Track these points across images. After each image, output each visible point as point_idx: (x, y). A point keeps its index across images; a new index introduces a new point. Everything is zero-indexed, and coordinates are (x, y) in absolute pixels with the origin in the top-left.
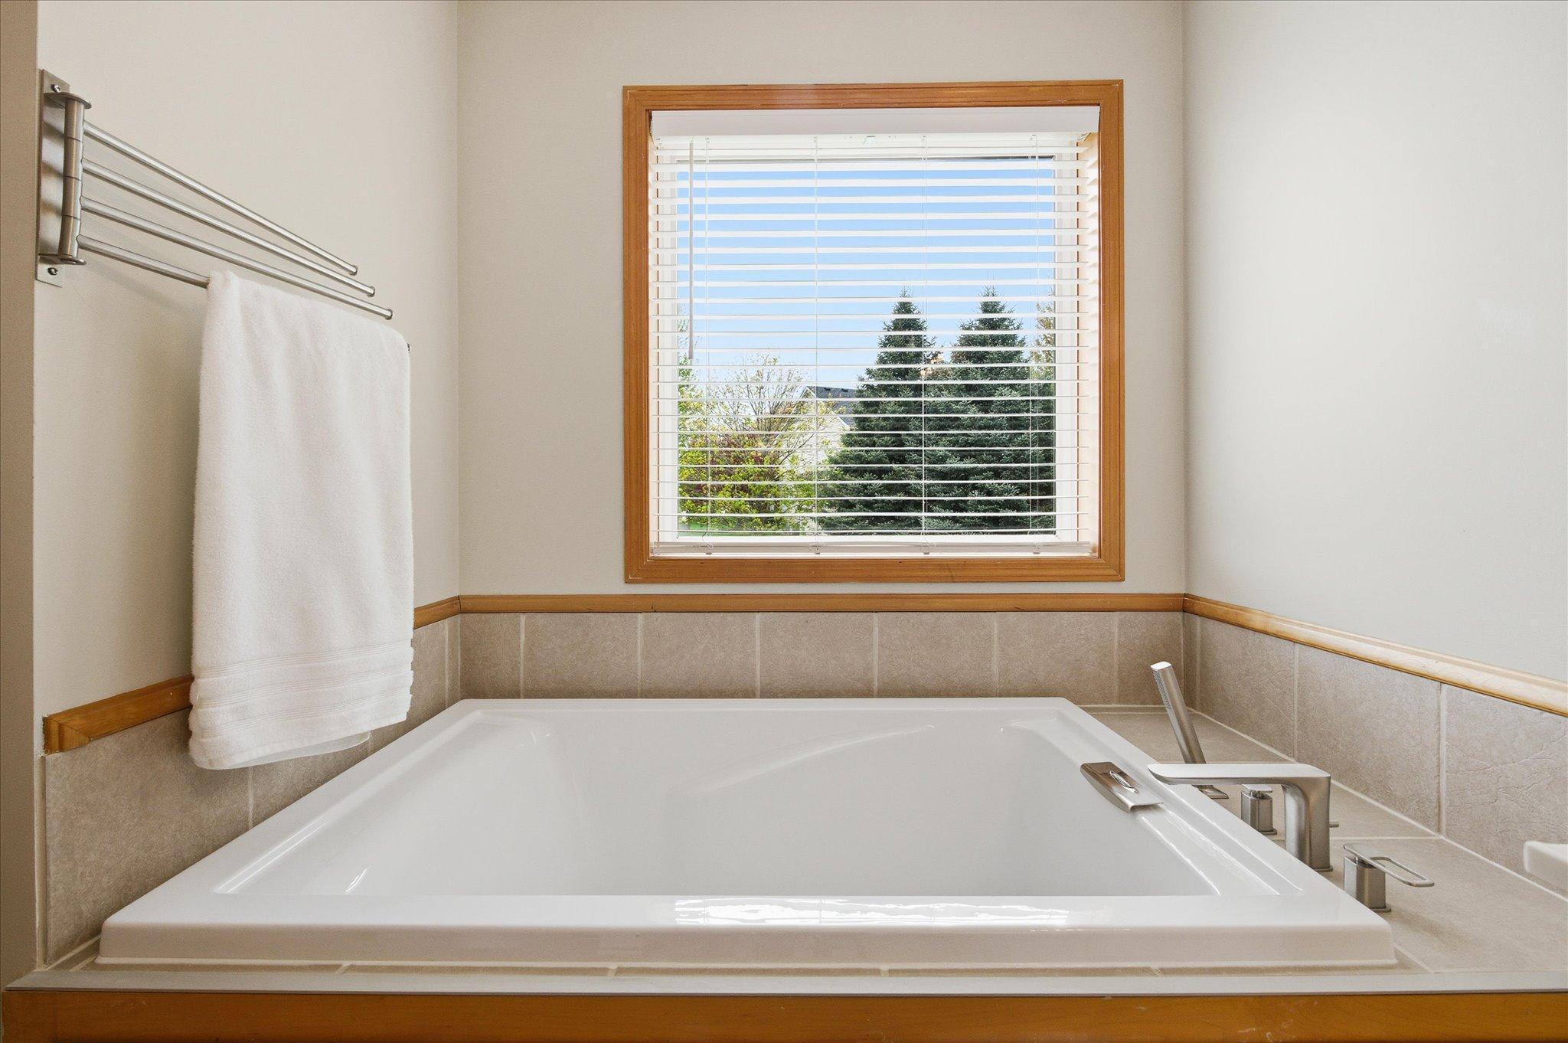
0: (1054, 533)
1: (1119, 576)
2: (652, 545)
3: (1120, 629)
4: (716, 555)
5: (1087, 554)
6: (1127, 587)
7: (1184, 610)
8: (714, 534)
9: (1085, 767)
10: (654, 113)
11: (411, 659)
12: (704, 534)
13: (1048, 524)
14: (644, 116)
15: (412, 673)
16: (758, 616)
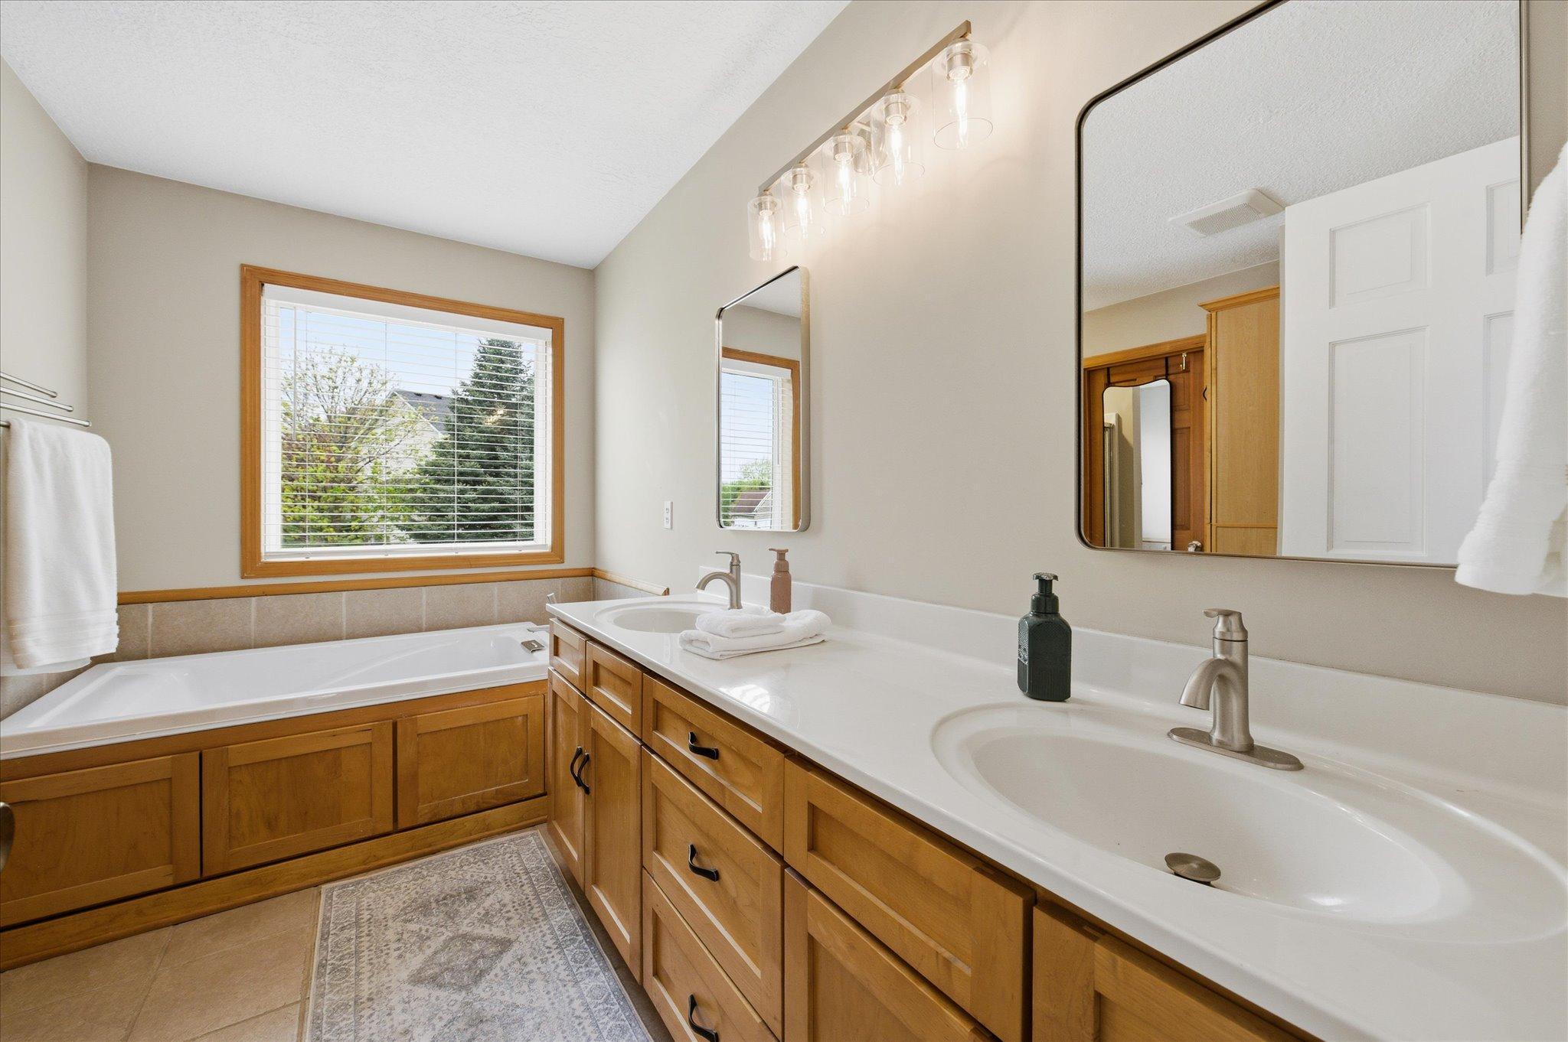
0: (533, 540)
1: (561, 559)
2: (263, 554)
3: (562, 586)
4: (312, 559)
5: (548, 551)
6: (567, 564)
7: (592, 575)
8: (309, 546)
9: (523, 643)
10: (266, 285)
11: (116, 619)
12: (303, 546)
13: (530, 536)
14: (258, 285)
15: (117, 627)
16: (344, 593)
